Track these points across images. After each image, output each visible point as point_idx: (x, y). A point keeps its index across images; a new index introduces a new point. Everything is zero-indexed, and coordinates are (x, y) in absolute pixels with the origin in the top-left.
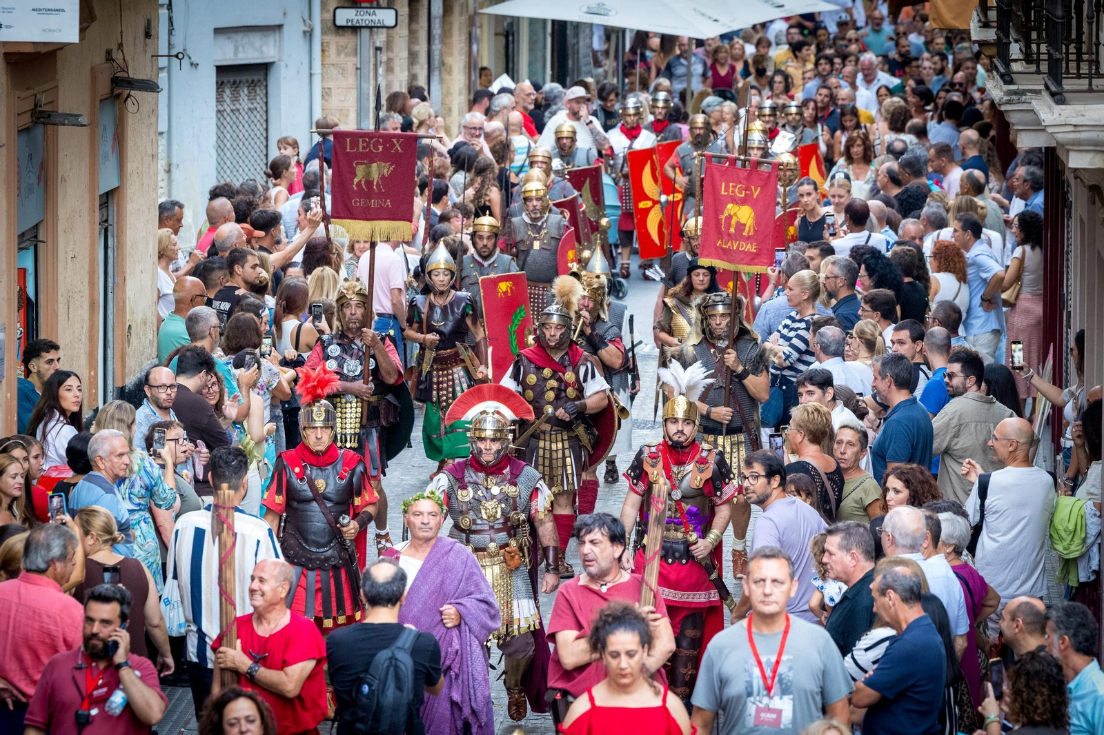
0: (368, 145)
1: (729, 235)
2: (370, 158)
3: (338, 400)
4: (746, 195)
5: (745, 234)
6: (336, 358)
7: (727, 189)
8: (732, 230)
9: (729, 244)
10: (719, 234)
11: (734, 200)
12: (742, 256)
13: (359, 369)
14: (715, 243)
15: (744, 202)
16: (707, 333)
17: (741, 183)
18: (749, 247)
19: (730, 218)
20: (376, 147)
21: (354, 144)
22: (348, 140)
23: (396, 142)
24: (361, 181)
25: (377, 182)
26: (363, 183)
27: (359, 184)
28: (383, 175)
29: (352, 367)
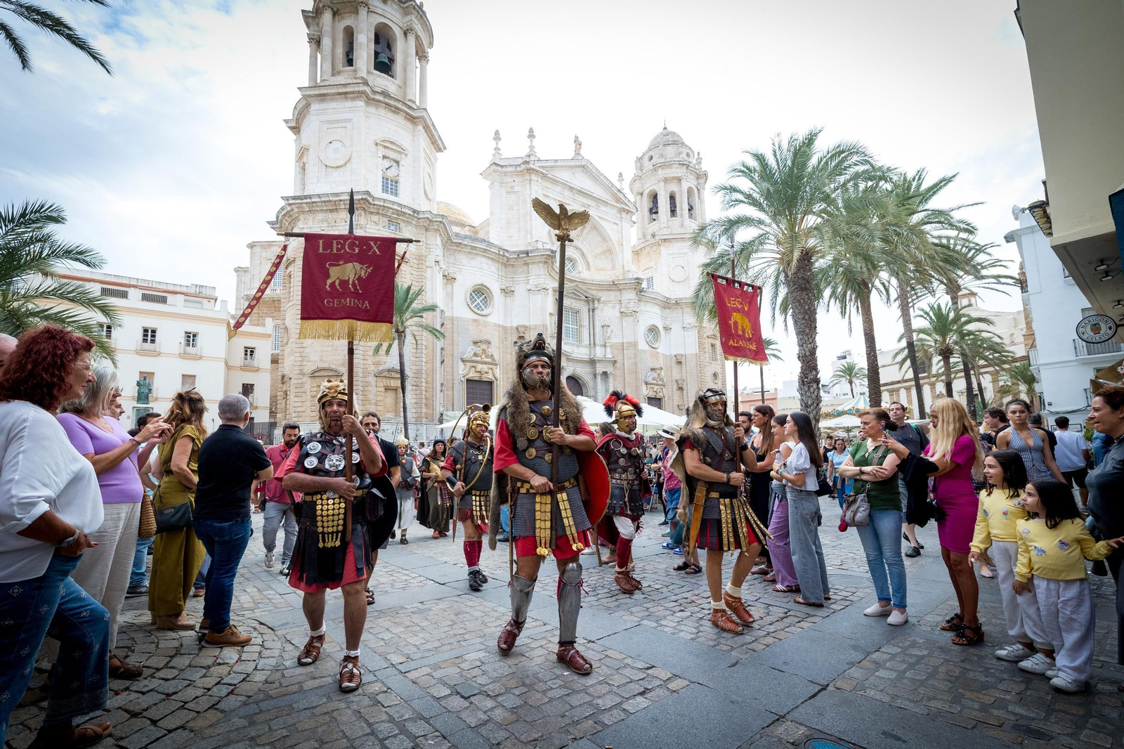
0: (343, 247)
3: (319, 496)
5: (747, 336)
6: (315, 455)
10: (731, 335)
13: (343, 464)
19: (736, 323)
20: (351, 249)
21: (328, 246)
22: (321, 242)
23: (373, 245)
24: (334, 282)
25: (353, 281)
26: (337, 283)
27: (333, 284)
28: (360, 276)
29: (334, 461)
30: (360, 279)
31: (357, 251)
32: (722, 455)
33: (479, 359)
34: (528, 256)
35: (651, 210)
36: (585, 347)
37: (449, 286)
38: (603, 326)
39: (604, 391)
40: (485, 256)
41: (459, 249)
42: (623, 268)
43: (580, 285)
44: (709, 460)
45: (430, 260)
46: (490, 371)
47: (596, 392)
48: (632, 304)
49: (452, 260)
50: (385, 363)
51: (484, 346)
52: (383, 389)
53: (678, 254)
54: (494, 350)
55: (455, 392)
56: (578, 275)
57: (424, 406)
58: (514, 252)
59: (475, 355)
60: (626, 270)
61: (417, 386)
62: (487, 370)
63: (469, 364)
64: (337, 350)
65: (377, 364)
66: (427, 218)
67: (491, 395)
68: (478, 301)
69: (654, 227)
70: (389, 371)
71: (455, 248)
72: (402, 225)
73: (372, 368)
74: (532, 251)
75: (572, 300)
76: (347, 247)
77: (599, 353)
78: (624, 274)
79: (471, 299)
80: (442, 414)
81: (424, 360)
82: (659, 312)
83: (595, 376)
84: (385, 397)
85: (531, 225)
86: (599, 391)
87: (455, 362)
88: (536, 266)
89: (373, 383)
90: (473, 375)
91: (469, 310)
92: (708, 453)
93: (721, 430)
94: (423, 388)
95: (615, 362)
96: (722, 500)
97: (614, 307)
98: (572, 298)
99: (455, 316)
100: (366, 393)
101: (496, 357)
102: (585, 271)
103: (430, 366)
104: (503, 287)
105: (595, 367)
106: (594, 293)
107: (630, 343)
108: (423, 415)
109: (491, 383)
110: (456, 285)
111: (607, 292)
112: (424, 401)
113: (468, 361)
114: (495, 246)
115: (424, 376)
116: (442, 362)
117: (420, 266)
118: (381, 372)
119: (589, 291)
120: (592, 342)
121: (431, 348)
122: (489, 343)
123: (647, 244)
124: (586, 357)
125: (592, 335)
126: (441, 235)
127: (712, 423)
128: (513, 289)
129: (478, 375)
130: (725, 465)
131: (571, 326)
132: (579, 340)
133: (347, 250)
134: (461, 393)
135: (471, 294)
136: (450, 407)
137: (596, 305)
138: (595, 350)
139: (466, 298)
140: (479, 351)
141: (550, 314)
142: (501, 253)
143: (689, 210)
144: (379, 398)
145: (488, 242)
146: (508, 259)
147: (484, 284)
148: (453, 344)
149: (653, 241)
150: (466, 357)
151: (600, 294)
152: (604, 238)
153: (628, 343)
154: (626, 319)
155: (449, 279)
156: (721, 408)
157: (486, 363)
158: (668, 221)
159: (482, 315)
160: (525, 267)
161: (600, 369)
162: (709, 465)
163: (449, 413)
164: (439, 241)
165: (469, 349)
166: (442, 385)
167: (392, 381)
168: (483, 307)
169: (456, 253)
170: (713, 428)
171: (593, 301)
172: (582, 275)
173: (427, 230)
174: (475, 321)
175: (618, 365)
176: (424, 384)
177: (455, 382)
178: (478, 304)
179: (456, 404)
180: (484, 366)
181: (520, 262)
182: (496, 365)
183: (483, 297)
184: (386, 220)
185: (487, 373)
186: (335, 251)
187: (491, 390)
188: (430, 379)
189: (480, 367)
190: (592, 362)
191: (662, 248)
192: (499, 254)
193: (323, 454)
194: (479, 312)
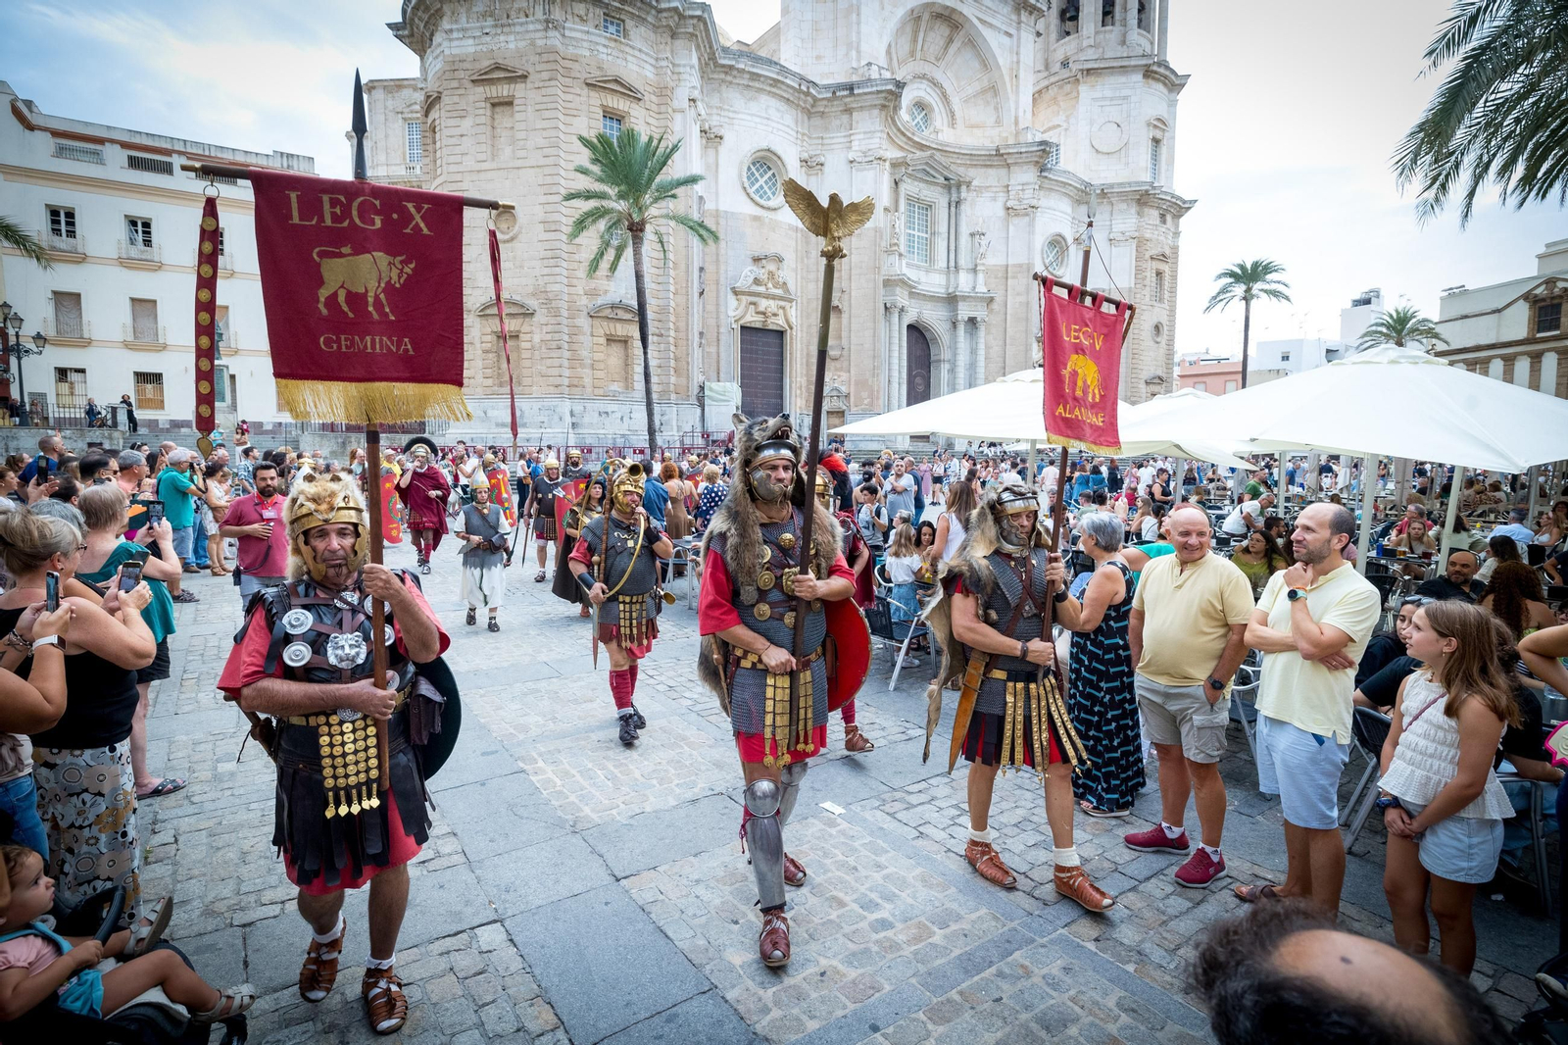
0: (346, 213)
2: (354, 242)
3: (322, 718)
5: (1090, 399)
6: (303, 637)
7: (1068, 333)
9: (1076, 412)
10: (1062, 397)
13: (363, 651)
14: (1054, 411)
17: (1086, 325)
19: (1075, 374)
20: (365, 218)
21: (311, 207)
22: (293, 196)
23: (413, 210)
24: (335, 295)
25: (377, 297)
26: (341, 298)
27: (332, 299)
28: (388, 283)
29: (347, 650)
30: (389, 289)
31: (378, 223)
32: (1019, 607)
33: (762, 289)
34: (852, 94)
35: (1063, 14)
36: (940, 271)
37: (711, 152)
38: (972, 235)
39: (968, 351)
40: (775, 95)
41: (729, 78)
42: (1016, 123)
43: (938, 156)
44: (994, 615)
45: (681, 98)
46: (781, 312)
47: (955, 355)
48: (1029, 193)
49: (715, 101)
50: (606, 292)
51: (772, 267)
52: (603, 340)
53: (1112, 99)
54: (787, 274)
55: (722, 349)
56: (933, 136)
57: (672, 373)
58: (827, 87)
59: (757, 281)
60: (1021, 126)
61: (661, 335)
62: (775, 310)
63: (745, 299)
64: (522, 267)
65: (592, 294)
66: (676, 9)
67: (781, 354)
68: (762, 181)
69: (1067, 47)
70: (613, 307)
71: (722, 76)
72: (630, 23)
73: (584, 301)
74: (859, 85)
75: (922, 185)
76: (355, 213)
77: (964, 282)
78: (1017, 134)
79: (749, 178)
80: (702, 388)
81: (672, 288)
82: (1069, 210)
83: (954, 325)
84: (608, 355)
85: (859, 33)
86: (960, 351)
87: (722, 294)
88: (865, 114)
89: (587, 329)
90: (752, 319)
91: (745, 197)
92: (993, 603)
93: (1024, 561)
94: (671, 340)
95: (991, 300)
96: (1010, 684)
97: (994, 199)
98: (922, 180)
99: (722, 208)
100: (575, 346)
101: (791, 286)
102: (945, 128)
103: (681, 299)
104: (805, 156)
105: (955, 310)
106: (961, 170)
107: (1020, 266)
108: (672, 387)
109: (781, 334)
110: (723, 149)
111: (983, 170)
112: (672, 363)
113: (744, 293)
114: (794, 74)
115: (672, 318)
116: (701, 294)
117: (663, 109)
118: (601, 308)
119: (953, 167)
120: (952, 264)
121: (683, 266)
122: (780, 260)
123: (1053, 79)
124: (941, 291)
125: (953, 250)
126: (698, 47)
127: (1008, 548)
128: (823, 159)
129: (760, 318)
130: (1022, 626)
131: (916, 233)
132: (930, 259)
133: (357, 221)
134: (731, 351)
135: (749, 169)
136: (714, 375)
137: (964, 195)
138: (956, 279)
139: (740, 176)
140: (763, 274)
141: (886, 209)
142: (804, 88)
143: (1139, 11)
144: (598, 356)
145: (781, 66)
146: (815, 99)
147: (773, 148)
148: (718, 261)
149: (1065, 73)
150: (739, 285)
151: (972, 173)
152: (986, 63)
153: (1014, 266)
154: (1016, 220)
155: (711, 138)
156: (1026, 523)
157: (774, 297)
158: (1097, 33)
159: (769, 209)
160: (845, 118)
161: (964, 312)
162: (993, 625)
163: (714, 385)
164: (695, 60)
165: (746, 271)
166: (701, 334)
167: (619, 326)
168: (769, 193)
169: (724, 87)
170: (1009, 556)
171: (958, 186)
172: (940, 137)
173: (674, 36)
174: (756, 218)
175: (995, 306)
176: (672, 333)
177: (722, 330)
178: (761, 187)
179: (723, 370)
180: (771, 302)
181: (837, 106)
182: (791, 301)
183: (770, 173)
184: (599, 12)
185: (775, 315)
186: (328, 222)
187: (781, 346)
188: (682, 325)
189: (763, 304)
190: (952, 300)
191: (1082, 88)
192: (800, 91)
193: (320, 634)
194: (762, 202)
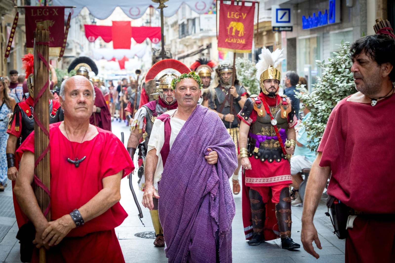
0: (42, 13)
1: (232, 36)
2: (43, 18)
4: (240, 17)
5: (239, 35)
7: (230, 15)
8: (233, 34)
9: (232, 40)
10: (227, 36)
11: (234, 20)
12: (238, 46)
14: (224, 41)
15: (238, 20)
16: (221, 81)
17: (237, 12)
18: (241, 41)
19: (232, 28)
20: (45, 13)
21: (35, 12)
22: (32, 10)
23: (55, 10)
28: (49, 26)
31: (48, 14)
156: (227, 76)
186: (38, 15)
